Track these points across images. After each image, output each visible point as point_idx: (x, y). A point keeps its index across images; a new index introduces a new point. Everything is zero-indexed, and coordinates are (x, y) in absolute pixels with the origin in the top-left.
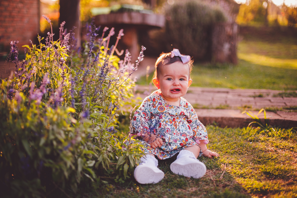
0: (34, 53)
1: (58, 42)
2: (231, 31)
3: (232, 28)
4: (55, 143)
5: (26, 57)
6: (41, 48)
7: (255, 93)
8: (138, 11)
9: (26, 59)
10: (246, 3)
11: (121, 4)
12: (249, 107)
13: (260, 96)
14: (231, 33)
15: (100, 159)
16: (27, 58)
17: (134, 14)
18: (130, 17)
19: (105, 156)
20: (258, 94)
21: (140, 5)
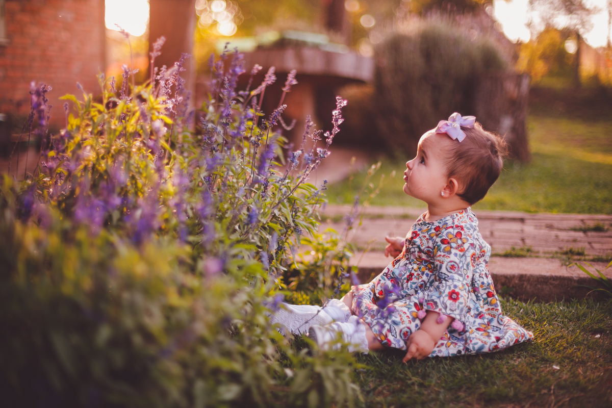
0: (88, 115)
1: (148, 85)
2: (516, 91)
3: (518, 84)
4: (137, 339)
5: (68, 123)
6: (105, 101)
7: (582, 220)
8: (316, 47)
9: (69, 127)
10: (531, 41)
11: (281, 31)
12: (579, 254)
13: (598, 229)
14: (515, 94)
15: (248, 377)
16: (72, 126)
17: (307, 53)
18: (300, 58)
19: (261, 369)
20: (591, 224)
21: (320, 32)
